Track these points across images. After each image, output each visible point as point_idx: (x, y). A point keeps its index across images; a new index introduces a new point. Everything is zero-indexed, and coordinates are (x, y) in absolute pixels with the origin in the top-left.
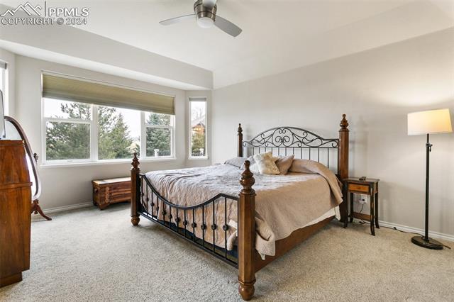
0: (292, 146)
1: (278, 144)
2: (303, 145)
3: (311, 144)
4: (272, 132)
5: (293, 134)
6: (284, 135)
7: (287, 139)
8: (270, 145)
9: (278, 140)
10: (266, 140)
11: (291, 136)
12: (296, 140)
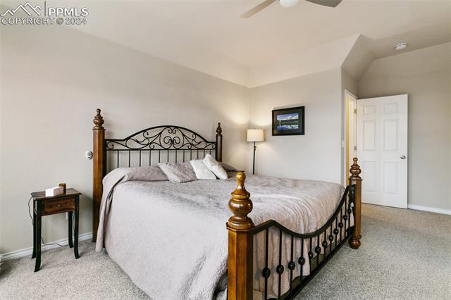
0: (183, 148)
1: (167, 146)
2: (193, 148)
3: (199, 146)
4: (159, 130)
5: (183, 135)
6: (174, 135)
7: (178, 141)
8: (157, 147)
9: (167, 141)
10: (151, 140)
11: (181, 137)
12: (186, 142)
